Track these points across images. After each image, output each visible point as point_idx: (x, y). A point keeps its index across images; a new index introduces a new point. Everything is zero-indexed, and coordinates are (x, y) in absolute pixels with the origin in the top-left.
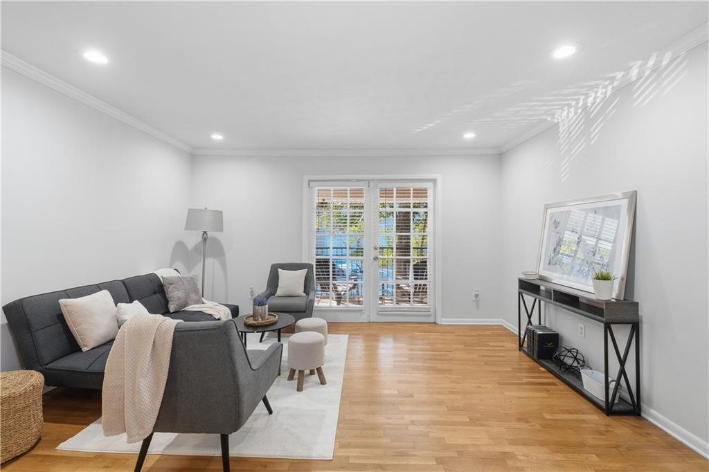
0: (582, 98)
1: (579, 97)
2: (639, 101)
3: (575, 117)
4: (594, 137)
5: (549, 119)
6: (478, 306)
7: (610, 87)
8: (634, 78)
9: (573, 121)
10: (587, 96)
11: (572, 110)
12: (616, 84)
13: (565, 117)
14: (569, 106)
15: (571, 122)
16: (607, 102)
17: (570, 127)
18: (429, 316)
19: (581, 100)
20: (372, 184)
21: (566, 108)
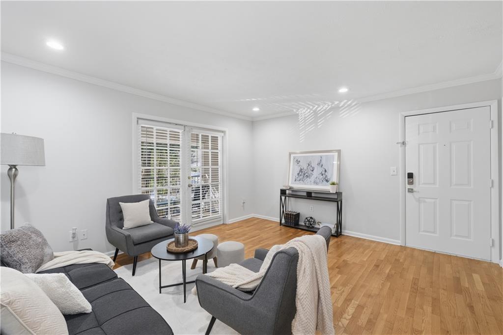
0: (317, 106)
1: (314, 105)
2: (342, 115)
3: (309, 114)
4: (320, 125)
5: (295, 111)
6: (244, 208)
7: (330, 106)
8: (341, 106)
9: (308, 115)
10: (319, 106)
11: (309, 110)
12: (333, 105)
13: (304, 112)
14: (309, 108)
15: (306, 116)
16: (327, 112)
17: (305, 118)
18: (220, 220)
19: (315, 108)
20: (187, 129)
21: (306, 109)
